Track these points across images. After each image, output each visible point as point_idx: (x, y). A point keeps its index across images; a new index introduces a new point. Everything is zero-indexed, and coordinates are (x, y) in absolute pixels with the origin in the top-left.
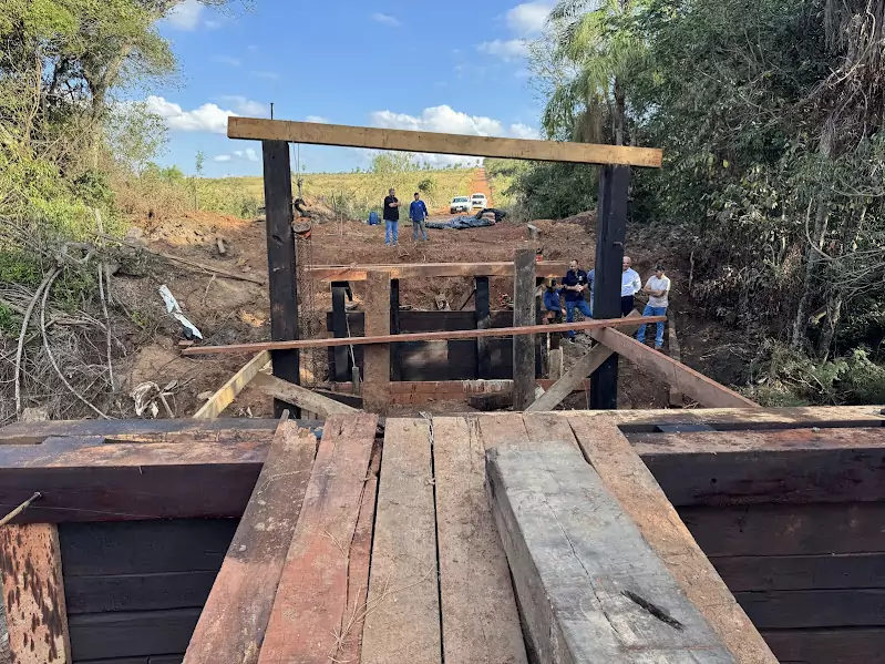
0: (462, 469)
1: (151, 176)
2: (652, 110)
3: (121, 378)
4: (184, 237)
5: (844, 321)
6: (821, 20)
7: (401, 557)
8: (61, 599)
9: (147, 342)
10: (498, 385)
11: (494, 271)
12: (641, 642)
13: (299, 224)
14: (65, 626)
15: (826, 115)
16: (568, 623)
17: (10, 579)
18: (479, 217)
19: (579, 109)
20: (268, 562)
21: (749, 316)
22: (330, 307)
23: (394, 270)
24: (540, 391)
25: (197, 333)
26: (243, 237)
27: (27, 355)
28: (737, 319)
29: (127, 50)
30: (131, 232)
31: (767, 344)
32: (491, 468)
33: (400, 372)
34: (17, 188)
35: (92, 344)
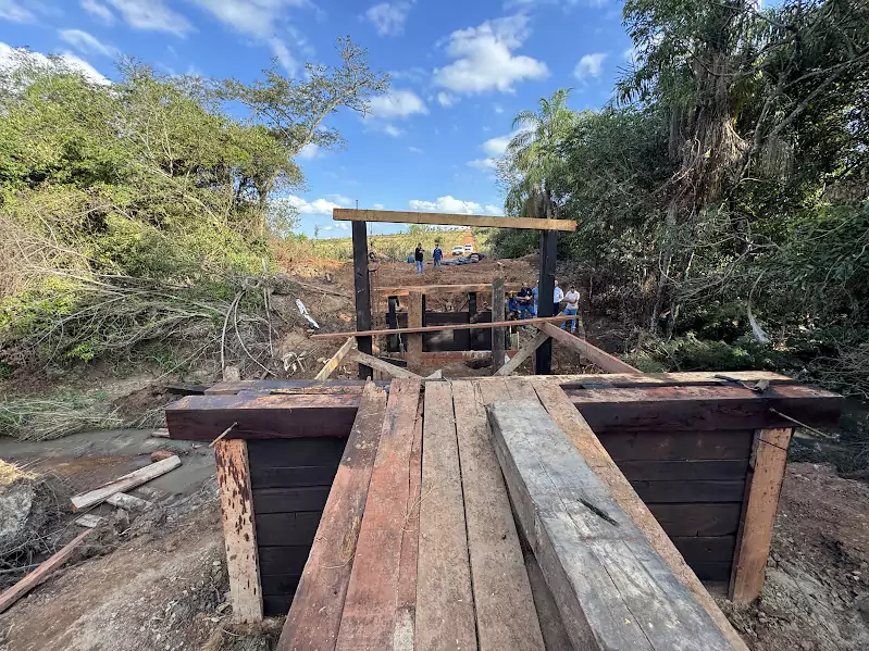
0: (471, 414)
1: (290, 239)
2: (567, 197)
3: (277, 350)
4: (309, 272)
5: (680, 316)
6: (666, 144)
7: (440, 467)
8: (248, 480)
9: (290, 331)
10: (482, 354)
11: (480, 289)
12: (593, 534)
13: (372, 267)
14: (251, 495)
15: (670, 198)
16: (547, 520)
17: (221, 469)
18: (470, 257)
19: (525, 197)
20: (363, 468)
21: (625, 314)
22: (387, 310)
23: (423, 289)
24: (507, 358)
25: (316, 325)
26: (339, 272)
27: (228, 339)
28: (618, 316)
29: (278, 172)
30: (281, 271)
31: (636, 330)
32: (491, 416)
33: (427, 347)
34: (221, 247)
35: (262, 332)
